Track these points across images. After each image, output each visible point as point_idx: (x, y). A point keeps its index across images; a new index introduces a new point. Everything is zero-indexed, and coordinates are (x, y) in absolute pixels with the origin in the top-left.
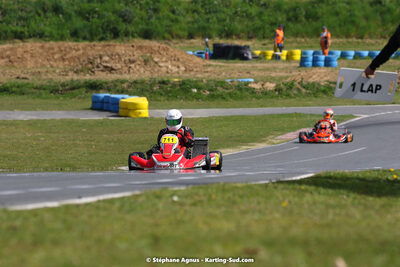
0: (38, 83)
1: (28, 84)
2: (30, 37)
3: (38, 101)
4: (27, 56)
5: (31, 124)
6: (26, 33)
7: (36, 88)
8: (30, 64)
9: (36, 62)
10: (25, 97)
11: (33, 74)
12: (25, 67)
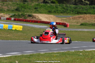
0: (89, 23)
1: (87, 23)
2: (88, 13)
3: (89, 27)
4: (87, 18)
5: (87, 32)
6: (87, 13)
7: (89, 24)
8: (88, 19)
9: (89, 19)
10: (86, 26)
11: (88, 21)
12: (86, 20)
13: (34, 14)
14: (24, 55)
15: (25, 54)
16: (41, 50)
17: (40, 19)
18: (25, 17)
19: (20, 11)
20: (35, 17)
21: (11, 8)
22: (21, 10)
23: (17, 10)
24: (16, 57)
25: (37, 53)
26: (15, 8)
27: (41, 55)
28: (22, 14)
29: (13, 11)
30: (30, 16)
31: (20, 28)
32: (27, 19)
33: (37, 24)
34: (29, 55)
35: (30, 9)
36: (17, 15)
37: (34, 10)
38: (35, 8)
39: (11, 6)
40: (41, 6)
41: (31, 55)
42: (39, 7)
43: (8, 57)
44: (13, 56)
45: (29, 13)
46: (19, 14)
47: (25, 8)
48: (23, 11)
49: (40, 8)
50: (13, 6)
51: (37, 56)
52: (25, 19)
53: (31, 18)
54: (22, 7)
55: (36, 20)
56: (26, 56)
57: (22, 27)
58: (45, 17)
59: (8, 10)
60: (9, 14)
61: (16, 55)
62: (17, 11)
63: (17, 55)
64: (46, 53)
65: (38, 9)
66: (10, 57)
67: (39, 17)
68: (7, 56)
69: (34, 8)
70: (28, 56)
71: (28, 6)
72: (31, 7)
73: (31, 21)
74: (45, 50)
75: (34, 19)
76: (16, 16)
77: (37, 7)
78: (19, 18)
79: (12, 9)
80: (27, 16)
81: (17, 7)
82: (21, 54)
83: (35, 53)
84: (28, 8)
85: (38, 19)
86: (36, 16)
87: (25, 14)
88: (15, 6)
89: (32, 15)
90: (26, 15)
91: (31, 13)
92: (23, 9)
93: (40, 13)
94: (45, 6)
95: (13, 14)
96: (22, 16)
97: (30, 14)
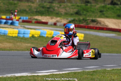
13: (99, 19)
14: (85, 72)
15: (87, 71)
16: (108, 66)
17: (106, 26)
18: (87, 22)
19: (80, 15)
20: (100, 23)
21: (69, 10)
22: (82, 13)
23: (77, 13)
24: (75, 73)
25: (102, 69)
26: (75, 10)
27: (107, 72)
28: (83, 19)
29: (72, 15)
30: (93, 21)
31: (81, 37)
32: (89, 25)
33: (102, 31)
34: (92, 71)
35: (93, 12)
36: (78, 20)
37: (99, 14)
38: (101, 11)
39: (70, 8)
40: (109, 8)
41: (94, 72)
42: (105, 9)
43: (65, 74)
44: (72, 72)
45: (92, 17)
46: (79, 19)
47: (88, 11)
48: (85, 15)
49: (107, 10)
50: (72, 8)
51: (103, 73)
52: (87, 25)
53: (95, 23)
54: (84, 10)
55: (101, 26)
56: (88, 73)
57: (83, 35)
58: (113, 23)
59: (66, 14)
60: (67, 19)
61: (75, 71)
62: (77, 15)
63: (77, 71)
64: (113, 70)
65: (104, 13)
66: (68, 73)
67: (105, 22)
68: (64, 72)
69: (99, 10)
70: (91, 73)
71: (91, 8)
72: (95, 10)
73: (94, 28)
74: (112, 65)
75: (98, 25)
76: (76, 21)
77: (102, 9)
78: (79, 23)
79: (71, 12)
80: (90, 22)
81: (77, 10)
82: (82, 70)
83: (99, 69)
84: (91, 11)
85: (103, 25)
86: (101, 21)
87: (88, 18)
88: (75, 8)
89: (96, 20)
90: (88, 20)
91: (95, 17)
92: (85, 13)
93: (107, 17)
94: (113, 9)
95: (72, 19)
96: (83, 21)
97: (94, 19)
